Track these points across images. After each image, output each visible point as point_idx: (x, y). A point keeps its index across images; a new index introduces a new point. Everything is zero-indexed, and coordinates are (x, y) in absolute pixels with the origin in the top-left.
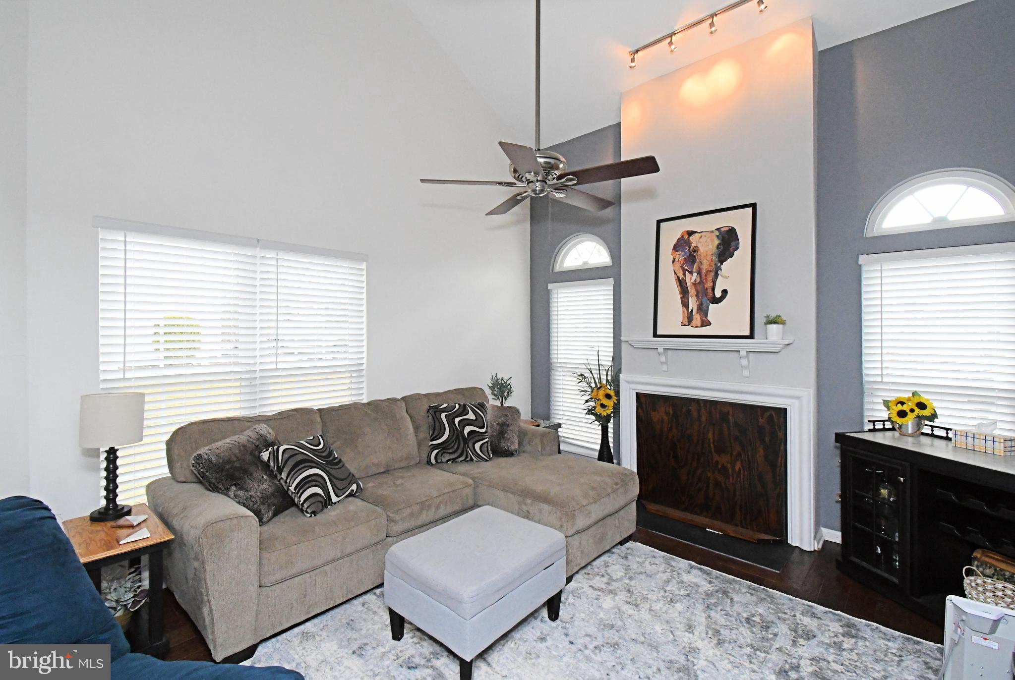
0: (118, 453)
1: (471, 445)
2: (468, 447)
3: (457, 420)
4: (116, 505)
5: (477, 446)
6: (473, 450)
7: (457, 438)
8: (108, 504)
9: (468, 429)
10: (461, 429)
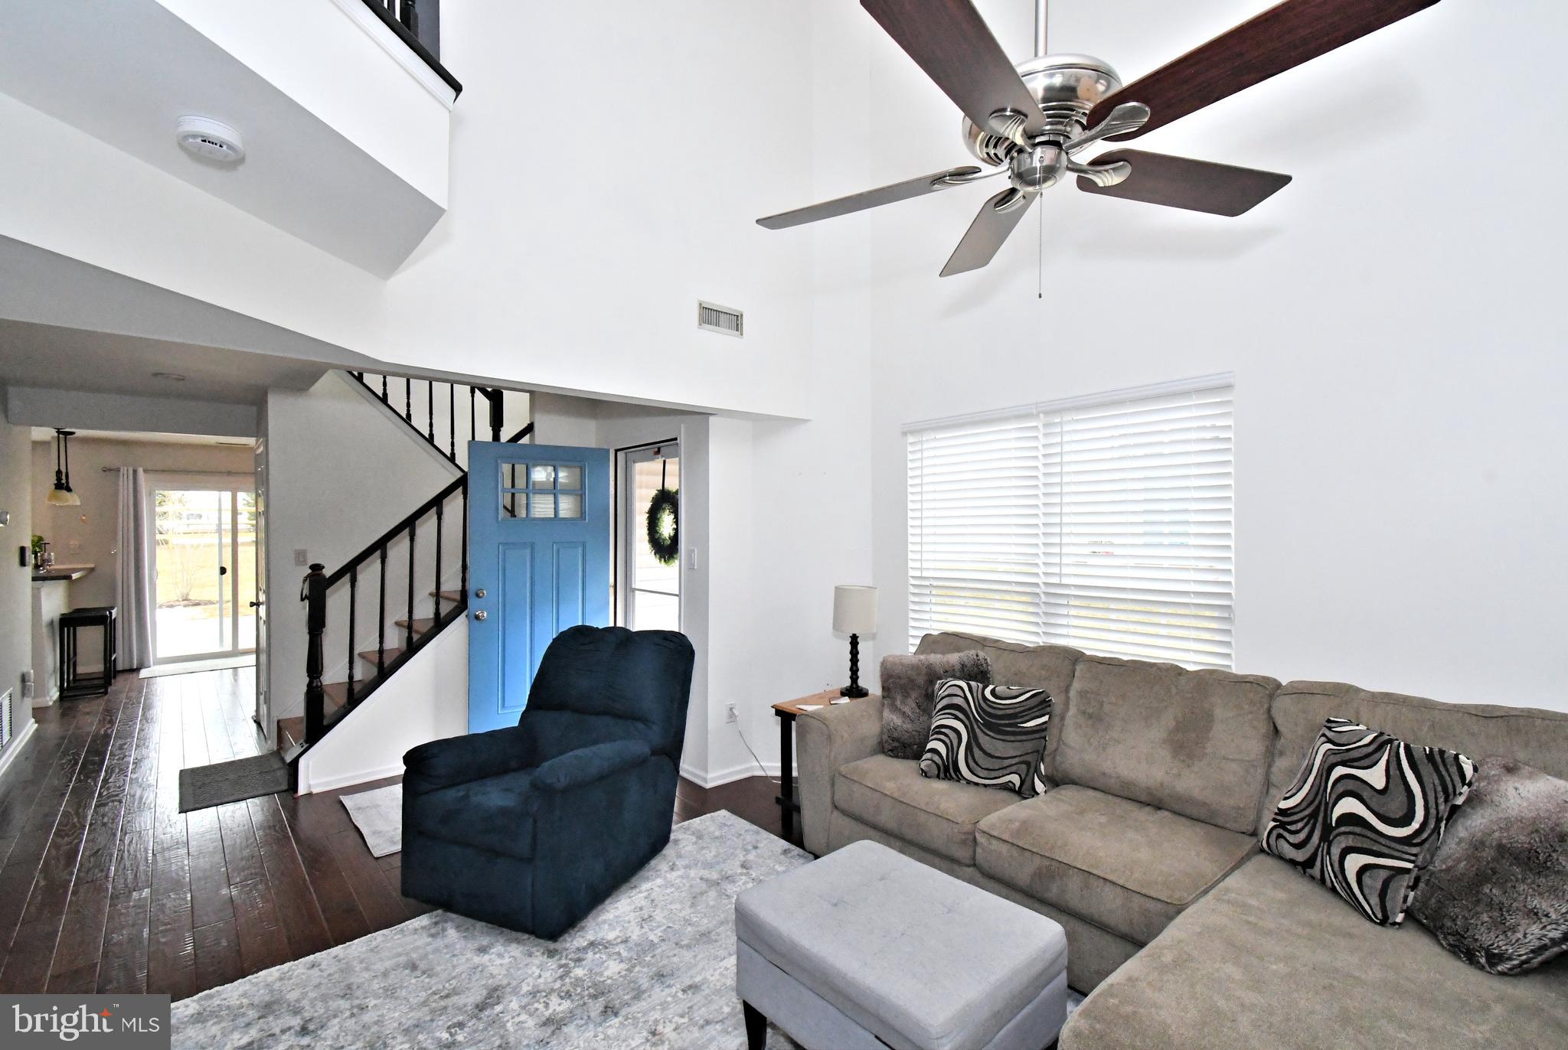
0: (859, 640)
1: (1336, 851)
2: (1329, 853)
3: (1339, 771)
4: (858, 686)
5: (1354, 863)
6: (1336, 865)
7: (1314, 815)
8: (852, 684)
9: (1349, 805)
10: (1334, 796)
